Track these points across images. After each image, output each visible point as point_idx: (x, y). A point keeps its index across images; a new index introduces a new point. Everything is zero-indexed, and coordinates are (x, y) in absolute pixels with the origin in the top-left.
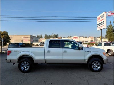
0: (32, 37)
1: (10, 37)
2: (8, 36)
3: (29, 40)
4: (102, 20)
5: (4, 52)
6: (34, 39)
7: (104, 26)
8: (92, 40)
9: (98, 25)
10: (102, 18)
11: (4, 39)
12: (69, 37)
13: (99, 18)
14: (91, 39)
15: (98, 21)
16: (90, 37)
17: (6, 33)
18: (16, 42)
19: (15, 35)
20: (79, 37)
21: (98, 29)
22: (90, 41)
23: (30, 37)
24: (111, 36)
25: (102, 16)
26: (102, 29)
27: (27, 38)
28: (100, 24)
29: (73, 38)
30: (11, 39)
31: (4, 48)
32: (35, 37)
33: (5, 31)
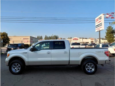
0: (32, 38)
1: (9, 38)
2: (8, 37)
3: (29, 41)
4: (100, 21)
5: (3, 53)
6: (34, 40)
7: (101, 27)
8: (93, 42)
9: (97, 27)
10: (100, 20)
11: (3, 40)
12: (69, 38)
13: (97, 20)
14: (91, 41)
15: (96, 23)
16: (90, 38)
17: (5, 34)
18: (15, 43)
19: (15, 36)
20: (79, 39)
21: (96, 31)
22: (90, 42)
23: (29, 38)
24: (111, 37)
25: (100, 18)
26: (100, 31)
27: (26, 39)
28: (98, 26)
29: (73, 39)
30: (10, 40)
31: (3, 49)
32: (35, 38)
33: (5, 32)
